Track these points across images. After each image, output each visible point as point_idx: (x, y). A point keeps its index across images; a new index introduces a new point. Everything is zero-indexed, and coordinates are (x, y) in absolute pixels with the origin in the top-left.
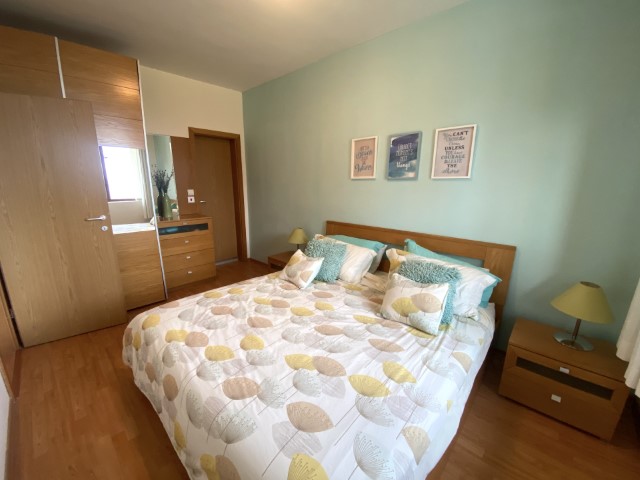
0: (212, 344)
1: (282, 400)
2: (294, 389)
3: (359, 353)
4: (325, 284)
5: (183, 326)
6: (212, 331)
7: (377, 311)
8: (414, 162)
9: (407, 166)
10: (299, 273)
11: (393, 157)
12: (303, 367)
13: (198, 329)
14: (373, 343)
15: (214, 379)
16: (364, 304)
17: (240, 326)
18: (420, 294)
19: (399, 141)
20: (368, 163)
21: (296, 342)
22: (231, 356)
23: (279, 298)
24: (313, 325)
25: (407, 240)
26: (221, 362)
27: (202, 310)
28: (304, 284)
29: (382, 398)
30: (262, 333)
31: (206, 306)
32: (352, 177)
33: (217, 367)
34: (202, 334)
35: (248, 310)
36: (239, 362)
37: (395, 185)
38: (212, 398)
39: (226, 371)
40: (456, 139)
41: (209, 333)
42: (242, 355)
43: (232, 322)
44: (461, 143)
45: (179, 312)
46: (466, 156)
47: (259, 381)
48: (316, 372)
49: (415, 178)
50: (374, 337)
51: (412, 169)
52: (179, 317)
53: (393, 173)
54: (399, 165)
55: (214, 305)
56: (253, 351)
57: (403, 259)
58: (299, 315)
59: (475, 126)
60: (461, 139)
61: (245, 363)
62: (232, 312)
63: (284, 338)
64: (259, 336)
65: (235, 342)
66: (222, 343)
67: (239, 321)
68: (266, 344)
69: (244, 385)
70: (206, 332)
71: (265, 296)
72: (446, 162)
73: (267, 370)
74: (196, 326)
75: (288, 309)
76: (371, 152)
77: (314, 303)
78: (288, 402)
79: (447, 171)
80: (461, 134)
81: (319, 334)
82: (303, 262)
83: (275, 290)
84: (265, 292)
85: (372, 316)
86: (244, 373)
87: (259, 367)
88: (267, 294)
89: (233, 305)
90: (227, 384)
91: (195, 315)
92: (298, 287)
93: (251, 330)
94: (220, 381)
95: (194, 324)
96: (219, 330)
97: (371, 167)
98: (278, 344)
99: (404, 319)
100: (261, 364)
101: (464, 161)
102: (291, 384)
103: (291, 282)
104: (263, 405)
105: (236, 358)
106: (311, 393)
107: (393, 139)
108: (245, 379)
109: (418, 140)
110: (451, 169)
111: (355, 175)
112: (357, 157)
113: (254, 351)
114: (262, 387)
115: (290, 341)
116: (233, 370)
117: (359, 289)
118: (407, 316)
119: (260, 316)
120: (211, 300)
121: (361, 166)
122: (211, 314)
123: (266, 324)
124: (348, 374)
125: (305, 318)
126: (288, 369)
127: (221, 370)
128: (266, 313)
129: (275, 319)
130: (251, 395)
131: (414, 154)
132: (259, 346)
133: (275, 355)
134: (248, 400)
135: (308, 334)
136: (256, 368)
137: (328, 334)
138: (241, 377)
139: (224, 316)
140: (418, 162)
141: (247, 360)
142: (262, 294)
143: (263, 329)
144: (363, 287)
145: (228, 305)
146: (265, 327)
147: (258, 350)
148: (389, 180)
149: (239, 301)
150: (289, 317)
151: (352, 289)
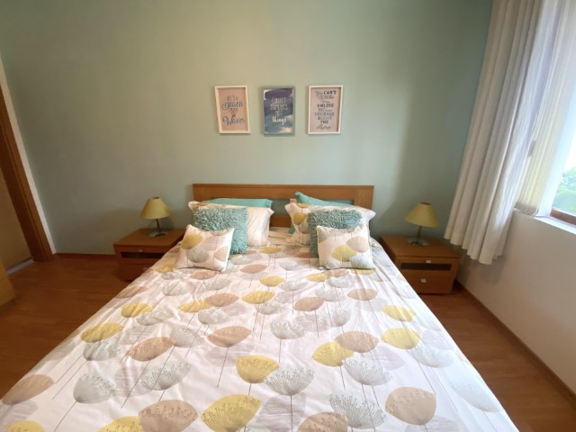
0: (201, 406)
1: (376, 409)
2: (368, 388)
3: (360, 312)
4: (240, 256)
5: (112, 413)
6: (176, 388)
7: (317, 265)
8: (290, 117)
9: (283, 121)
10: (211, 253)
11: (267, 111)
12: (344, 358)
13: (147, 400)
17: (211, 355)
18: (352, 239)
19: (273, 94)
20: (239, 115)
21: (299, 335)
22: (255, 403)
23: (212, 293)
24: (290, 306)
25: (298, 193)
27: (114, 366)
28: (223, 264)
29: (420, 342)
30: (251, 347)
31: (112, 354)
32: (221, 131)
34: (166, 404)
35: (190, 326)
36: (273, 401)
37: (272, 140)
40: (326, 97)
41: (175, 393)
42: (263, 391)
43: (193, 356)
44: (331, 101)
45: (69, 393)
46: (336, 114)
47: (330, 409)
48: (357, 354)
49: (292, 134)
50: (346, 290)
51: (290, 124)
52: (79, 400)
53: (270, 129)
54: (274, 120)
55: (128, 347)
56: (271, 376)
57: (307, 211)
58: (259, 300)
59: (342, 86)
60: (330, 97)
61: (286, 399)
62: (168, 343)
63: (282, 337)
64: (253, 353)
65: (234, 382)
66: (217, 396)
67: (199, 349)
68: (276, 359)
69: (320, 427)
70: (166, 396)
71: (189, 299)
72: (319, 118)
73: (315, 386)
74: (139, 398)
75: (240, 301)
76: (242, 104)
77: (258, 282)
78: (383, 407)
79: (321, 128)
80: (330, 92)
81: (306, 312)
82: (209, 240)
83: (191, 284)
84: (181, 292)
86: (301, 413)
87: (305, 391)
88: (188, 294)
89: (160, 332)
91: (112, 382)
92: (217, 270)
93: (232, 351)
95: (128, 394)
96: (185, 380)
97: (244, 120)
98: (286, 350)
99: (346, 264)
100: (303, 386)
101: (335, 117)
105: (266, 401)
106: (384, 380)
107: (265, 91)
108: (311, 418)
109: (292, 94)
110: (324, 125)
111: (223, 129)
112: (223, 107)
113: (271, 375)
114: (341, 412)
115: (293, 337)
117: (279, 250)
118: (348, 261)
119: (219, 327)
120: (110, 341)
121: (230, 119)
122: (139, 364)
123: (241, 333)
125: (272, 302)
126: (335, 370)
128: (221, 320)
129: (244, 321)
131: (290, 109)
132: (271, 366)
133: (302, 365)
135: (299, 319)
136: (304, 395)
137: (315, 309)
138: (303, 420)
139: (166, 355)
140: (294, 118)
141: (281, 394)
142: (182, 297)
143: (245, 342)
144: (279, 247)
145: (151, 336)
146: (245, 337)
147: (275, 372)
148: (265, 135)
149: (161, 321)
150: (254, 311)
151: (272, 252)
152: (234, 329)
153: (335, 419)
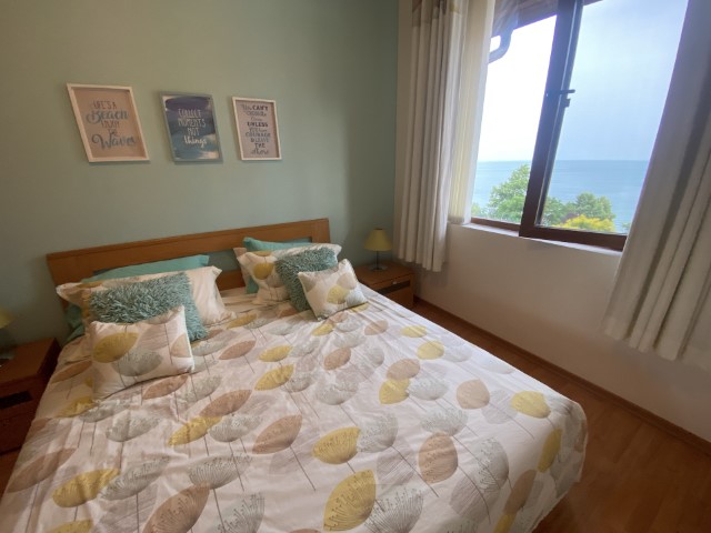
1: (456, 412)
8: (211, 137)
12: (406, 388)
18: (341, 277)
19: (178, 104)
20: (124, 131)
21: (354, 391)
22: (366, 475)
25: (247, 239)
26: (379, 491)
30: (315, 430)
32: (92, 158)
36: (383, 461)
39: (402, 481)
40: (257, 114)
44: (264, 120)
46: (272, 135)
49: (219, 160)
53: (182, 154)
54: (188, 141)
58: (283, 382)
59: (274, 101)
60: (262, 114)
72: (252, 141)
76: (128, 115)
77: (259, 362)
78: (459, 408)
79: (255, 152)
80: (261, 107)
86: (411, 453)
87: (399, 433)
90: (429, 476)
93: (298, 447)
98: (352, 411)
99: (342, 306)
100: (394, 431)
101: (272, 140)
105: (373, 468)
106: (445, 388)
107: (165, 98)
108: (422, 451)
109: (209, 106)
110: (260, 149)
111: (95, 155)
112: (87, 119)
113: (359, 441)
114: (438, 430)
115: (350, 396)
118: (343, 301)
121: (106, 138)
124: (416, 358)
125: (297, 375)
126: (407, 402)
128: (250, 425)
130: (451, 442)
131: (210, 126)
133: (378, 415)
134: (457, 446)
135: (339, 377)
136: (401, 438)
137: (347, 360)
138: (417, 457)
139: (210, 507)
140: (217, 138)
141: (382, 450)
142: (159, 430)
143: (303, 430)
144: (250, 313)
145: (159, 502)
146: (300, 425)
147: (361, 436)
148: (177, 163)
149: (155, 475)
150: (284, 394)
151: (247, 322)
152: (279, 424)
153: (438, 439)
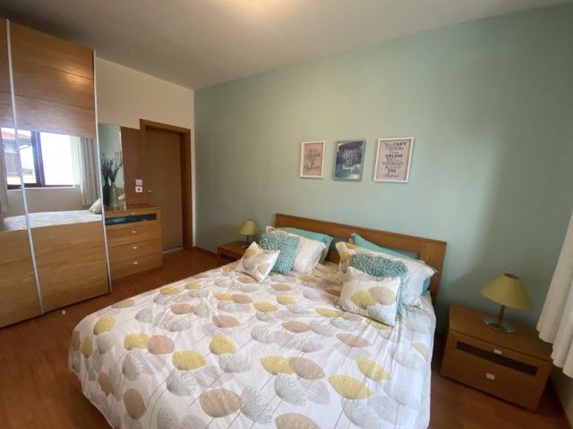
0: (178, 349)
1: (270, 414)
2: (278, 399)
4: (280, 276)
5: (143, 329)
6: (176, 334)
8: (358, 166)
10: (257, 266)
11: (339, 160)
12: (282, 372)
13: (160, 332)
14: (342, 338)
15: (189, 393)
16: (323, 297)
17: (206, 327)
18: (377, 288)
19: (345, 147)
20: (316, 164)
21: (267, 342)
22: (203, 363)
23: (239, 293)
24: (280, 322)
25: (353, 234)
26: (193, 371)
27: (161, 309)
28: (262, 277)
30: (230, 333)
31: (165, 303)
33: (190, 378)
34: (165, 338)
35: (210, 307)
36: (213, 370)
37: (341, 184)
38: (191, 417)
39: (200, 382)
40: (395, 148)
41: (173, 336)
42: (213, 360)
43: (197, 322)
44: (400, 152)
45: (136, 313)
46: (405, 163)
47: (239, 393)
49: (359, 180)
50: (340, 331)
51: (356, 172)
52: (137, 318)
53: (339, 174)
54: (344, 167)
55: (174, 303)
56: (225, 355)
58: (263, 310)
59: (412, 138)
60: (400, 148)
61: (220, 371)
62: (193, 310)
63: (254, 338)
64: (228, 338)
65: (203, 346)
66: (189, 348)
67: (203, 321)
68: (237, 347)
69: (223, 398)
70: (169, 335)
71: (224, 291)
72: (386, 167)
73: (245, 376)
74: (158, 329)
75: (251, 305)
76: (320, 155)
77: (275, 297)
79: (388, 176)
80: (400, 144)
81: (288, 332)
83: (233, 282)
84: (223, 286)
85: (331, 308)
86: (221, 383)
87: (236, 375)
88: (227, 288)
89: (194, 302)
90: (205, 399)
91: (154, 316)
92: (256, 280)
93: (218, 330)
94: (196, 394)
95: (155, 326)
96: (183, 332)
97: (319, 168)
98: (249, 346)
101: (403, 167)
102: (274, 393)
103: (248, 274)
104: (249, 422)
105: (208, 365)
107: (339, 145)
108: (224, 391)
109: (362, 147)
110: (391, 174)
111: (304, 174)
112: (305, 158)
113: (227, 355)
114: (244, 399)
115: (262, 342)
116: (208, 381)
119: (224, 314)
120: (169, 297)
121: (309, 166)
122: (171, 314)
123: (233, 323)
124: (328, 376)
125: (271, 314)
126: (267, 375)
127: (195, 381)
128: (230, 310)
129: (241, 317)
130: (234, 411)
131: (359, 159)
132: (231, 350)
133: (250, 359)
134: (232, 416)
135: (277, 333)
136: (233, 376)
137: (296, 332)
138: (218, 388)
139: (186, 315)
140: (362, 166)
141: (221, 367)
142: (221, 288)
143: (230, 329)
145: (188, 303)
146: (232, 326)
147: (230, 354)
148: (335, 180)
149: (199, 297)
150: (254, 314)
152: (231, 318)
153: (236, 400)
